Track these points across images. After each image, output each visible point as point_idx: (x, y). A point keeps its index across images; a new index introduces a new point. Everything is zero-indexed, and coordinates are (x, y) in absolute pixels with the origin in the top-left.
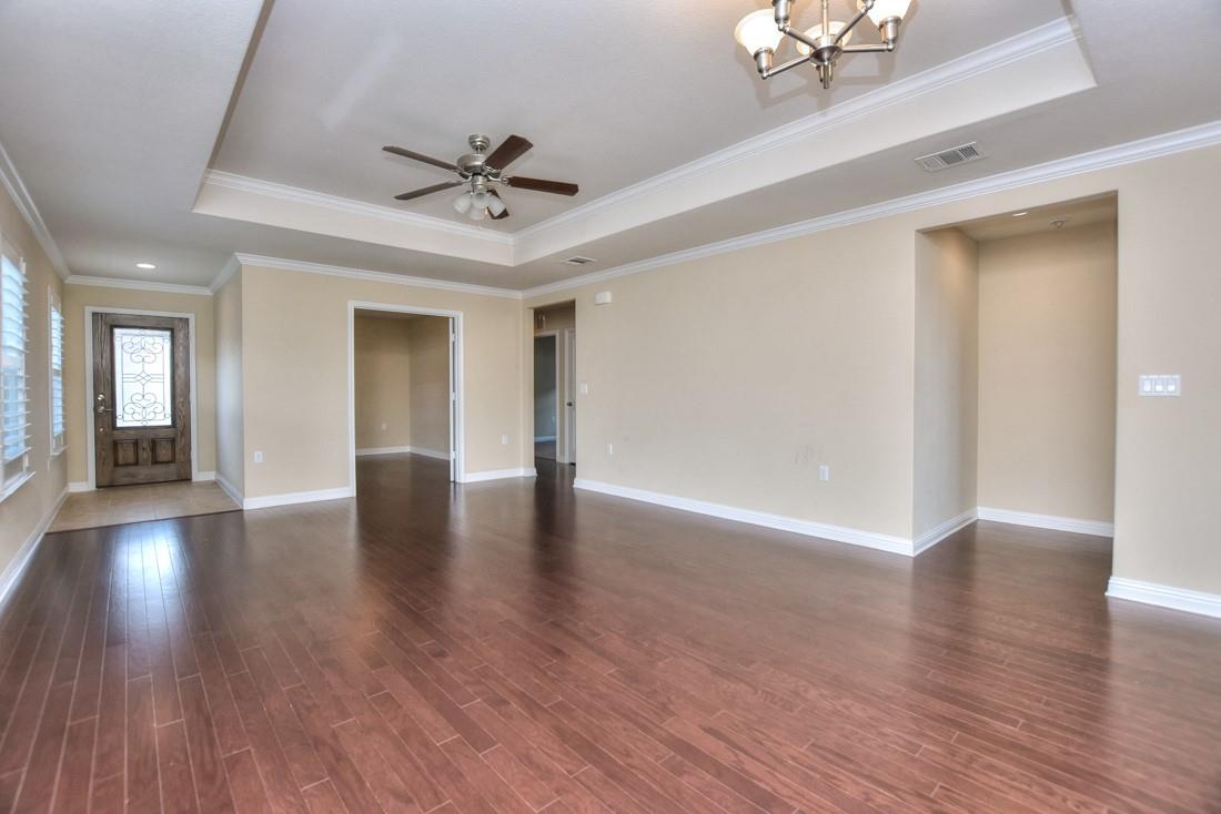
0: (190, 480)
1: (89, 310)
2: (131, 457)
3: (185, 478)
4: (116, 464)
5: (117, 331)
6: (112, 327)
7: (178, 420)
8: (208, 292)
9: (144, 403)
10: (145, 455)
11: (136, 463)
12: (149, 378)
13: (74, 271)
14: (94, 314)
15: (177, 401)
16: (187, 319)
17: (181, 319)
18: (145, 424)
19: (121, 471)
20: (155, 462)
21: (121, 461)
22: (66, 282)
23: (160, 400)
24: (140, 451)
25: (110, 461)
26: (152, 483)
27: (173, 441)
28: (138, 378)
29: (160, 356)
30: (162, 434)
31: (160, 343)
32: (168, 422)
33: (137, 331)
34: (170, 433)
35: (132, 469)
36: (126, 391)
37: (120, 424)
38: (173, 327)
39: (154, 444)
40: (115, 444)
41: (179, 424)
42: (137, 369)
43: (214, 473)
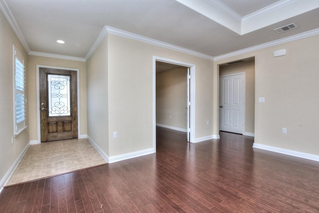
0: (77, 138)
1: (38, 66)
2: (55, 130)
3: (75, 137)
4: (49, 132)
5: (49, 76)
6: (47, 74)
7: (73, 113)
8: (84, 60)
9: (60, 106)
10: (60, 129)
11: (57, 132)
12: (62, 96)
13: (32, 49)
14: (40, 68)
15: (72, 105)
16: (76, 72)
17: (74, 71)
18: (60, 115)
19: (51, 135)
20: (64, 131)
21: (51, 131)
22: (29, 54)
23: (66, 105)
24: (58, 127)
25: (47, 131)
26: (63, 139)
27: (71, 122)
28: (57, 95)
29: (66, 87)
30: (67, 119)
31: (65, 81)
32: (69, 114)
33: (57, 76)
34: (70, 119)
35: (55, 134)
36: (52, 101)
37: (50, 115)
38: (71, 74)
39: (63, 123)
40: (48, 124)
41: (73, 115)
42: (57, 92)
43: (86, 135)
